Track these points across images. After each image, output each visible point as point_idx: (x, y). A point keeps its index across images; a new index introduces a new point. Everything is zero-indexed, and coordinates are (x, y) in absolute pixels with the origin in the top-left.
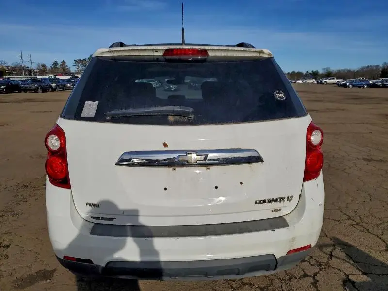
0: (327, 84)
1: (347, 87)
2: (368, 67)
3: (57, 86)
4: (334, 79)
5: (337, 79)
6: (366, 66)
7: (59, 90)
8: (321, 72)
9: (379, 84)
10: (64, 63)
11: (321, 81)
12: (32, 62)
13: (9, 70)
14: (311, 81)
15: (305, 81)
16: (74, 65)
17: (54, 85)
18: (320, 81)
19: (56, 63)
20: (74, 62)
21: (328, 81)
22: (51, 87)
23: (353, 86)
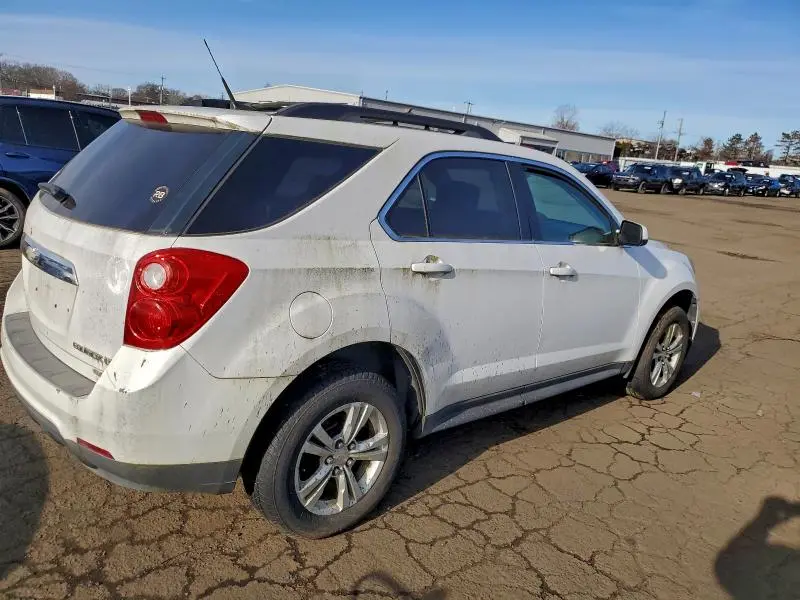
3: (683, 185)
7: (686, 194)
10: (755, 138)
12: (680, 134)
13: (640, 146)
16: (779, 144)
17: (678, 181)
19: (737, 138)
20: (781, 137)
22: (670, 184)
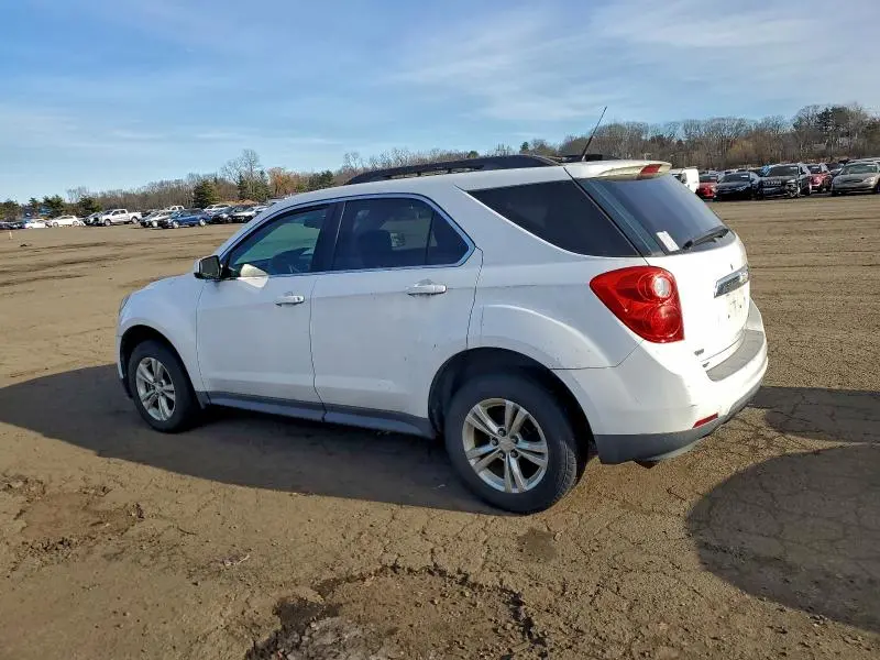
0: (113, 224)
1: (167, 227)
2: (162, 184)
4: (123, 212)
5: (130, 212)
6: (158, 181)
8: (67, 199)
9: (225, 216)
11: (96, 219)
14: (69, 221)
15: (52, 222)
18: (92, 220)
21: (114, 218)
23: (180, 223)
